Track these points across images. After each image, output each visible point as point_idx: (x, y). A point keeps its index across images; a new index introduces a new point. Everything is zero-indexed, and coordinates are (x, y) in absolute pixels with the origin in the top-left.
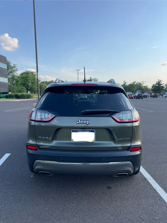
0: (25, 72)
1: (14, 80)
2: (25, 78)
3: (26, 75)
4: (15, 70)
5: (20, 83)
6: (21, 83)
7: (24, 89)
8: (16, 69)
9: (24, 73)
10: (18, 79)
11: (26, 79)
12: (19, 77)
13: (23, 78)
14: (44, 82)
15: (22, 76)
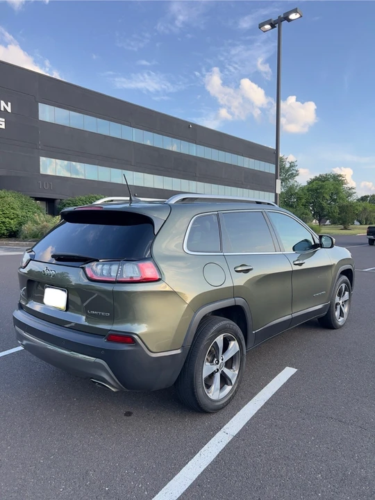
0: (318, 176)
1: (292, 195)
2: (316, 190)
3: (320, 183)
4: (292, 174)
5: (303, 201)
6: (306, 202)
7: (306, 214)
8: (295, 172)
9: (316, 179)
10: (300, 193)
11: (318, 193)
12: (302, 189)
13: (311, 190)
14: (367, 197)
15: (311, 185)
